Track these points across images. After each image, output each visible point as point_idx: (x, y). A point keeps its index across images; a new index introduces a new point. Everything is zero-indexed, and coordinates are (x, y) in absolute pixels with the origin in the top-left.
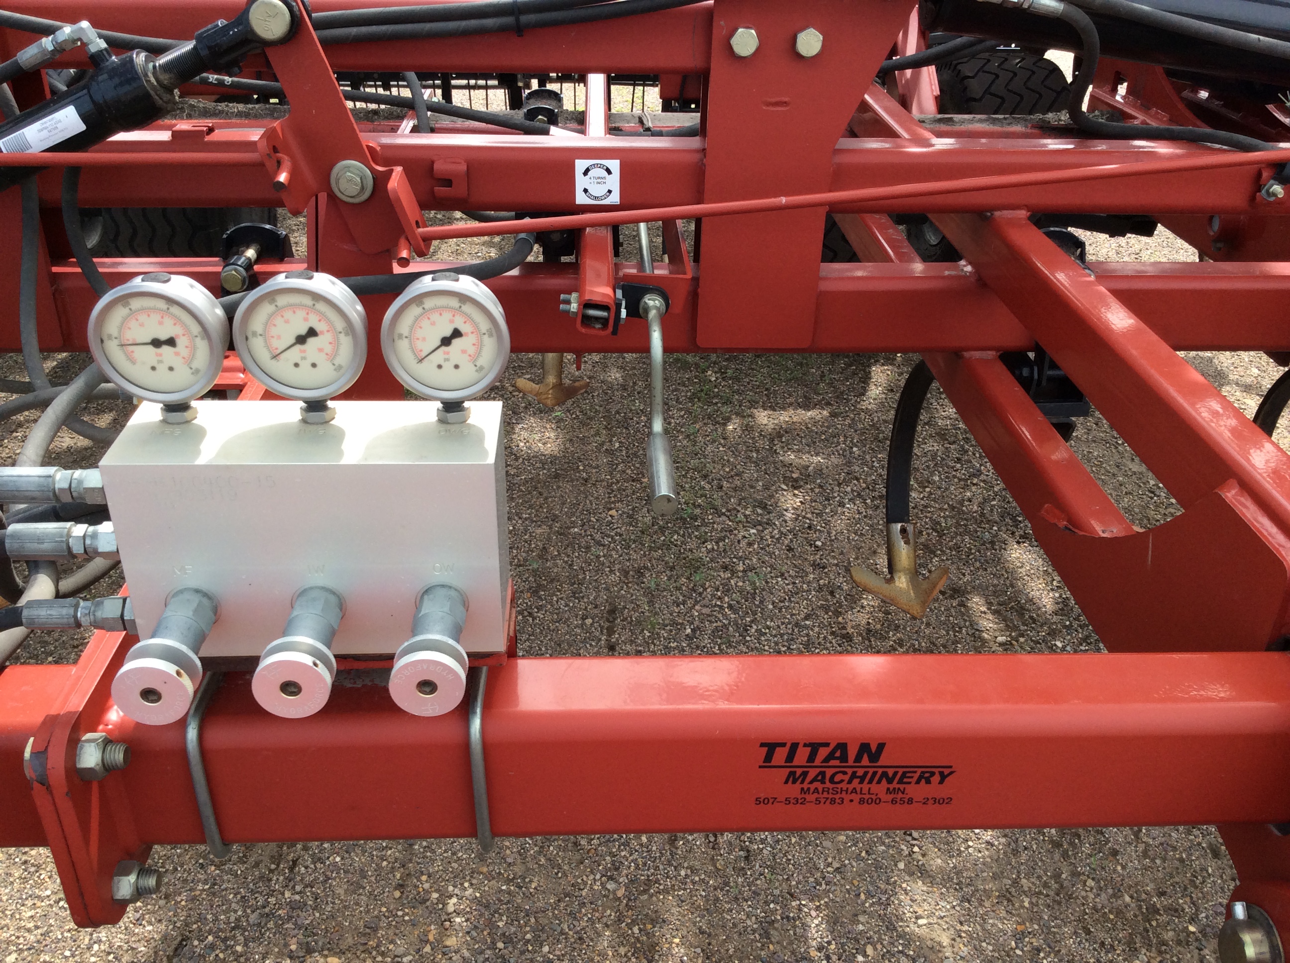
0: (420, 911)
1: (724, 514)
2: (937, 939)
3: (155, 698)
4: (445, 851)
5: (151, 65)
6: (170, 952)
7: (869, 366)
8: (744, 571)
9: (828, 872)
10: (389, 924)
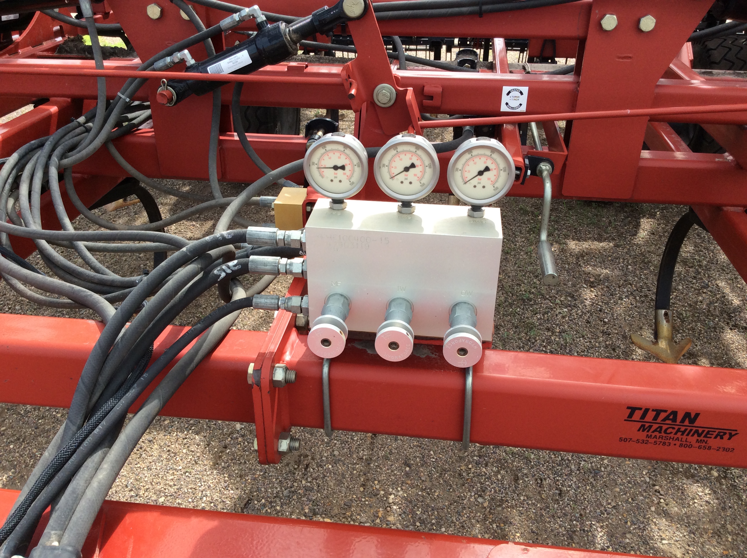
0: (374, 500)
1: (548, 299)
2: (674, 553)
3: (327, 344)
4: (388, 469)
5: (287, 30)
6: (242, 505)
7: (639, 219)
8: (560, 332)
9: (608, 508)
10: (357, 505)
